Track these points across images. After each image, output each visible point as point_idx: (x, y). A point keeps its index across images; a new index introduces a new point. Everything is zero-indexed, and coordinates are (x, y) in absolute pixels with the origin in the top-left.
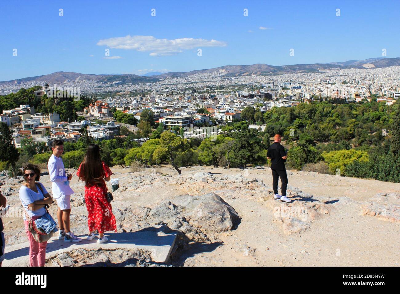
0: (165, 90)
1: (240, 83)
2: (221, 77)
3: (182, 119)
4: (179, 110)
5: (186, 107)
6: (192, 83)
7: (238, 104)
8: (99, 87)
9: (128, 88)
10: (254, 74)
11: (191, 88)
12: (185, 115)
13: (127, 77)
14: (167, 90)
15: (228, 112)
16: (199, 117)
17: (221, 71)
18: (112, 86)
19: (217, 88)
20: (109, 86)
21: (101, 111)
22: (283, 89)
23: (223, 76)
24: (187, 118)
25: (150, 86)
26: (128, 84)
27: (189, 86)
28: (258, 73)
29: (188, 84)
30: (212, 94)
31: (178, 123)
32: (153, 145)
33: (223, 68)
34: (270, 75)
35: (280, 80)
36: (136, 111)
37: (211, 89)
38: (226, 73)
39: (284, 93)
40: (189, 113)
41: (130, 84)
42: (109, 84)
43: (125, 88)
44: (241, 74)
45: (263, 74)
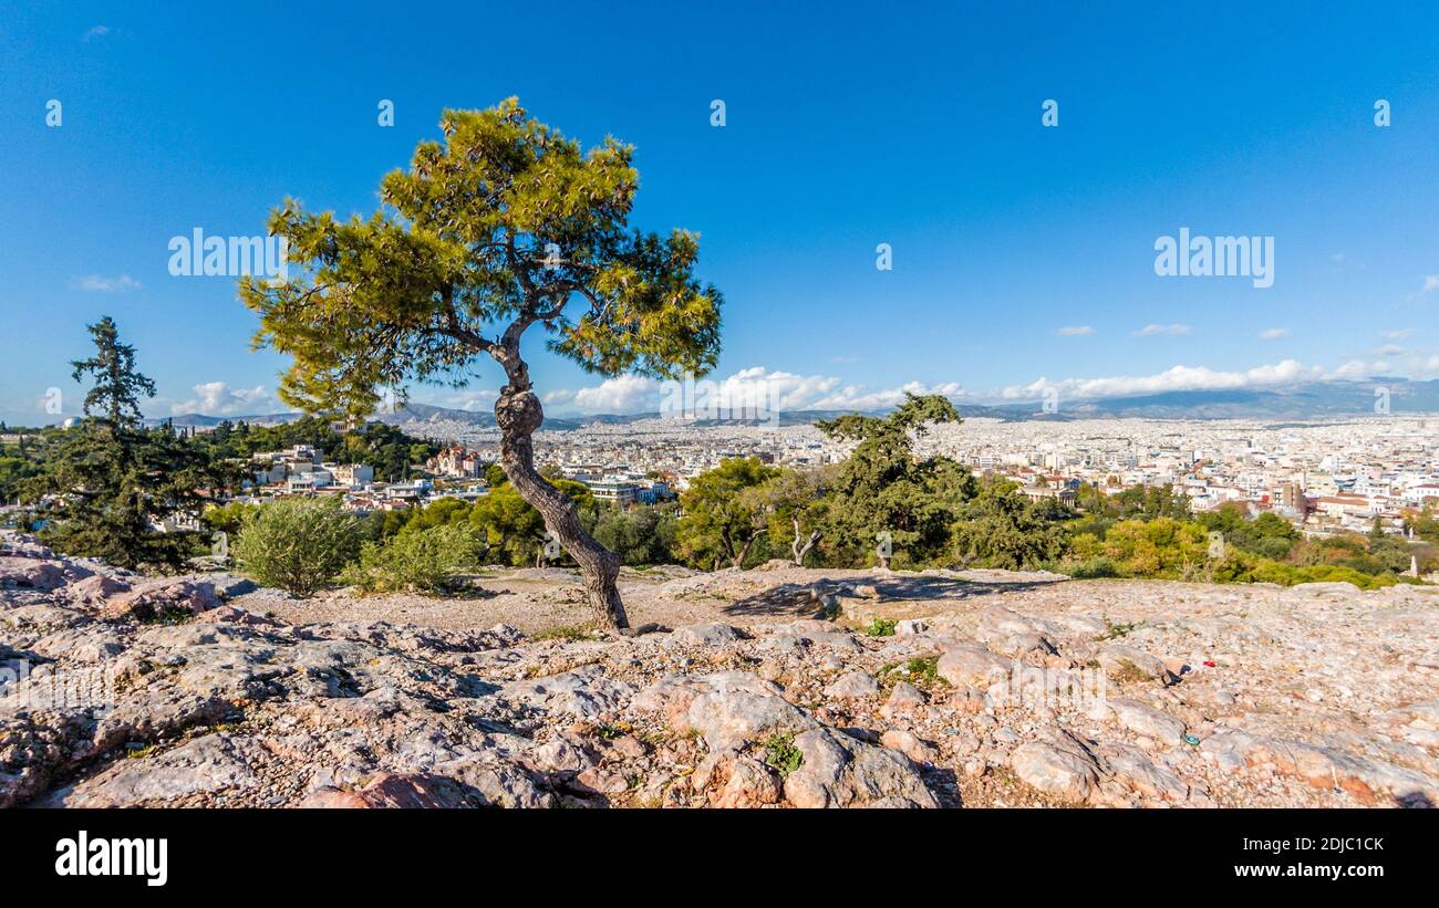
2: (687, 426)
3: (619, 486)
4: (613, 470)
5: (626, 468)
6: (637, 434)
8: (472, 433)
11: (633, 442)
12: (623, 479)
16: (650, 484)
20: (490, 432)
21: (462, 466)
22: (791, 448)
24: (628, 485)
25: (564, 434)
27: (632, 438)
29: (630, 435)
31: (609, 493)
35: (785, 435)
39: (793, 455)
40: (632, 477)
42: (491, 428)
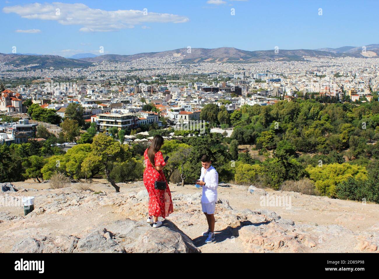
0: (99, 79)
1: (200, 72)
2: (175, 63)
3: (123, 118)
4: (117, 105)
5: (127, 102)
6: (136, 70)
7: (197, 100)
8: (8, 71)
9: (49, 73)
10: (219, 61)
11: (134, 77)
12: (126, 112)
13: (49, 59)
14: (102, 79)
15: (183, 110)
16: (145, 116)
17: (176, 55)
18: (26, 70)
19: (170, 78)
20: (22, 71)
21: (11, 104)
22: (256, 81)
23: (178, 62)
24: (128, 117)
25: (79, 72)
26: (49, 69)
27: (132, 74)
28: (225, 60)
29: (131, 71)
30: (163, 86)
31: (116, 123)
32: (82, 152)
33: (178, 51)
34: (240, 62)
35: (253, 70)
36: (60, 105)
37: (162, 79)
38: (182, 58)
39: (258, 87)
40: (132, 111)
41: (51, 68)
42: (23, 67)
43: (45, 73)
44: (202, 60)
45: (230, 61)
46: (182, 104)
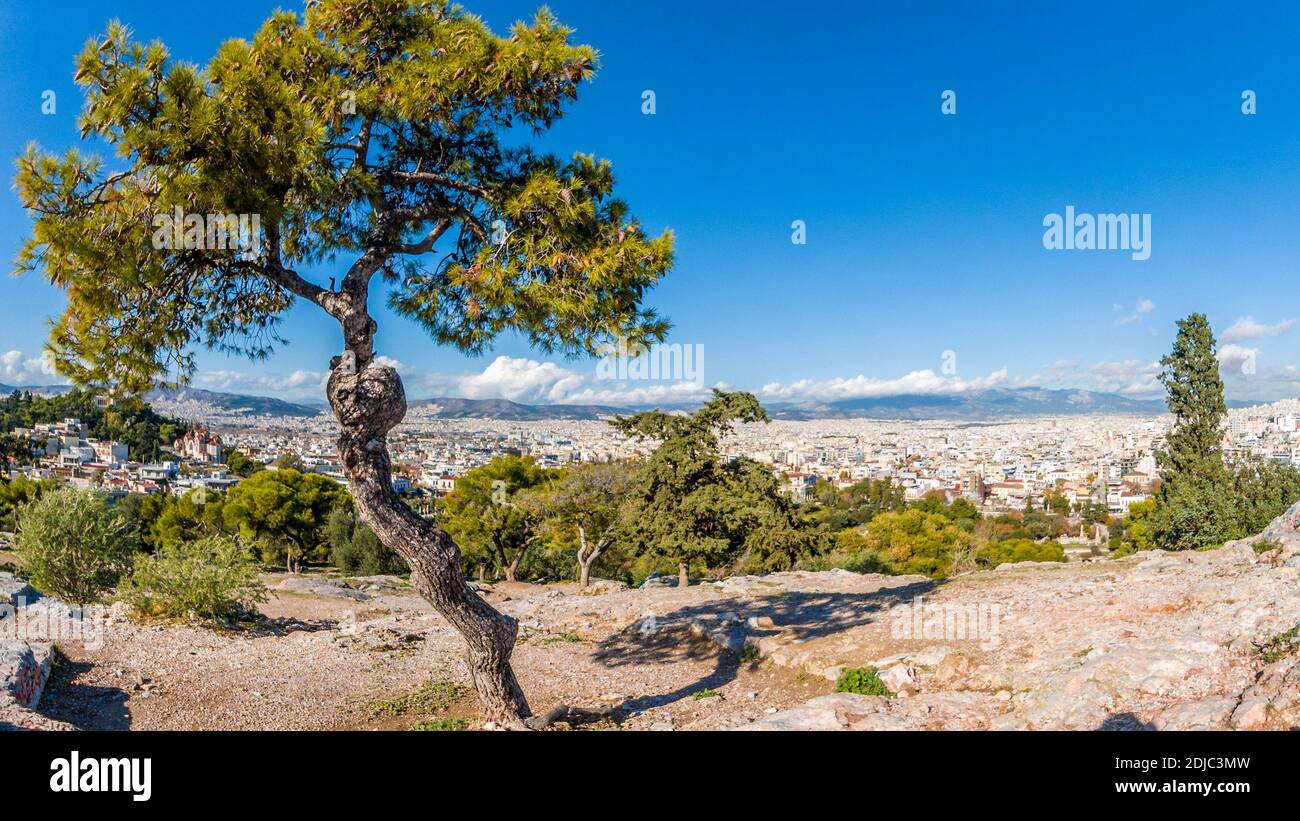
0: (328, 431)
1: (462, 430)
2: (430, 417)
7: (464, 461)
8: (215, 415)
9: (265, 422)
10: (488, 416)
13: (265, 402)
14: (332, 432)
15: (446, 473)
17: (430, 406)
18: (236, 415)
19: (422, 436)
20: (231, 415)
21: (206, 450)
22: (539, 444)
23: (433, 416)
25: (303, 421)
26: (265, 415)
28: (495, 416)
30: (413, 445)
32: (272, 483)
33: (433, 401)
34: (516, 419)
35: (533, 430)
36: (271, 457)
37: (411, 437)
38: (439, 410)
39: (542, 451)
41: (267, 414)
42: (232, 411)
43: (260, 421)
44: (465, 415)
45: (503, 416)
46: (441, 467)
